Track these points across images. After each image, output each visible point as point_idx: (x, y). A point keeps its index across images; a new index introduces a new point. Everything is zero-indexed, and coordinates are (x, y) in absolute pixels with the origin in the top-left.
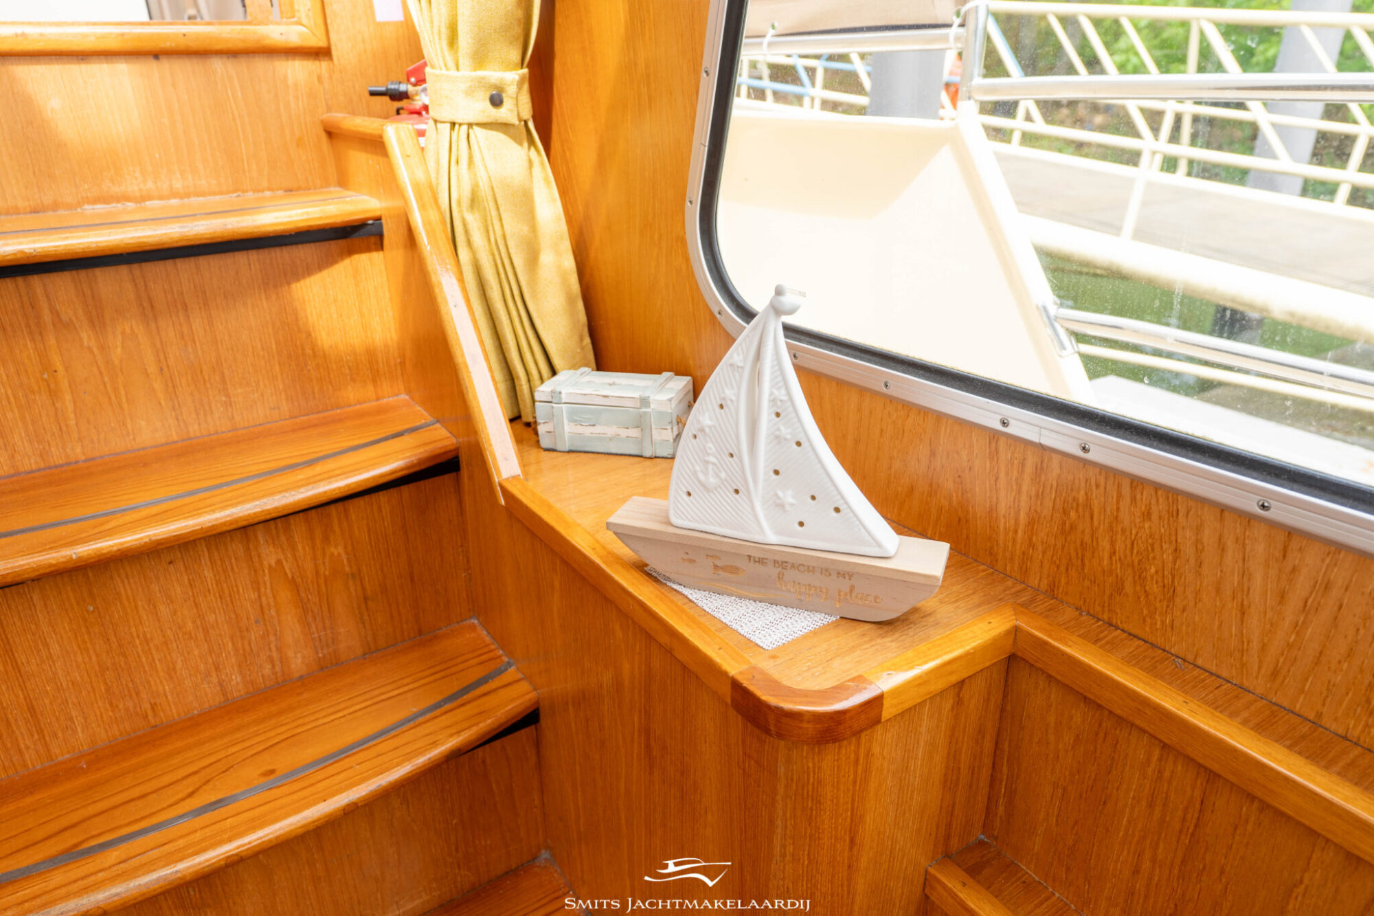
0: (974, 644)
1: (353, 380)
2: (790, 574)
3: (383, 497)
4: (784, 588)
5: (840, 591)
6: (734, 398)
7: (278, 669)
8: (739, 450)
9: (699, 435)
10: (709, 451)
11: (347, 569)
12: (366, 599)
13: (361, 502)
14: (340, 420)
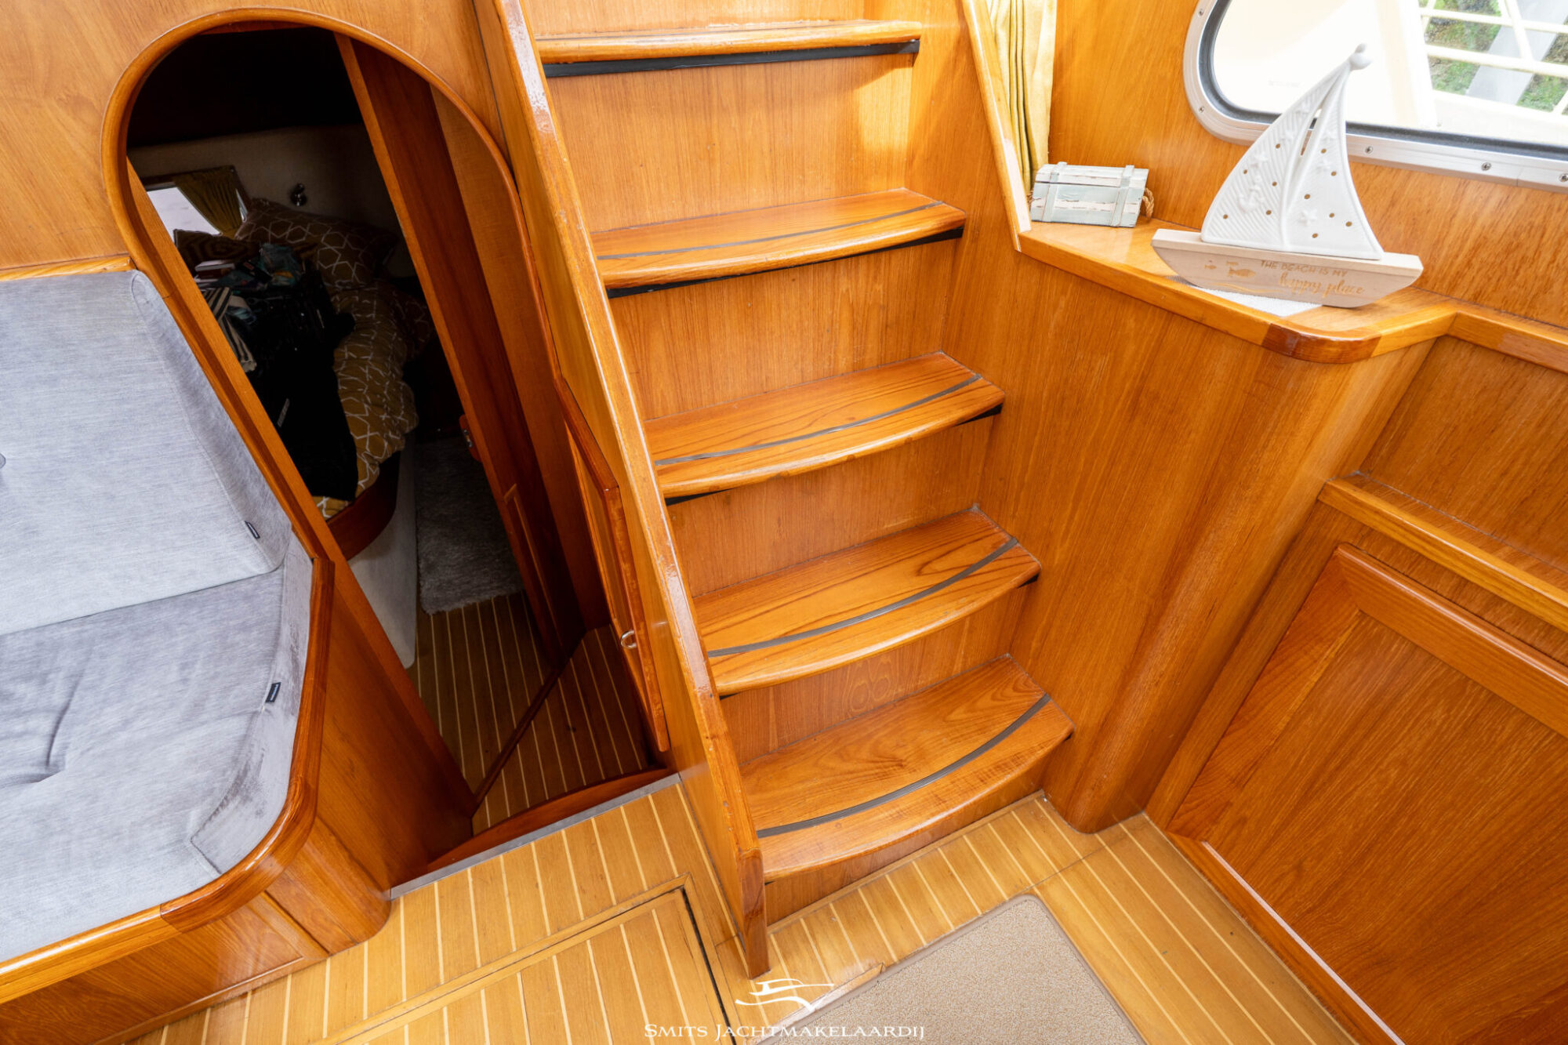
0: (1433, 319)
1: (876, 172)
2: (1294, 274)
3: (911, 251)
4: (1283, 285)
5: (1330, 285)
6: (1292, 138)
7: (832, 366)
8: (1284, 180)
9: (1251, 171)
10: (1256, 181)
11: (882, 302)
12: (887, 326)
13: (899, 253)
14: (864, 201)
